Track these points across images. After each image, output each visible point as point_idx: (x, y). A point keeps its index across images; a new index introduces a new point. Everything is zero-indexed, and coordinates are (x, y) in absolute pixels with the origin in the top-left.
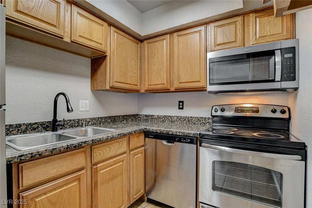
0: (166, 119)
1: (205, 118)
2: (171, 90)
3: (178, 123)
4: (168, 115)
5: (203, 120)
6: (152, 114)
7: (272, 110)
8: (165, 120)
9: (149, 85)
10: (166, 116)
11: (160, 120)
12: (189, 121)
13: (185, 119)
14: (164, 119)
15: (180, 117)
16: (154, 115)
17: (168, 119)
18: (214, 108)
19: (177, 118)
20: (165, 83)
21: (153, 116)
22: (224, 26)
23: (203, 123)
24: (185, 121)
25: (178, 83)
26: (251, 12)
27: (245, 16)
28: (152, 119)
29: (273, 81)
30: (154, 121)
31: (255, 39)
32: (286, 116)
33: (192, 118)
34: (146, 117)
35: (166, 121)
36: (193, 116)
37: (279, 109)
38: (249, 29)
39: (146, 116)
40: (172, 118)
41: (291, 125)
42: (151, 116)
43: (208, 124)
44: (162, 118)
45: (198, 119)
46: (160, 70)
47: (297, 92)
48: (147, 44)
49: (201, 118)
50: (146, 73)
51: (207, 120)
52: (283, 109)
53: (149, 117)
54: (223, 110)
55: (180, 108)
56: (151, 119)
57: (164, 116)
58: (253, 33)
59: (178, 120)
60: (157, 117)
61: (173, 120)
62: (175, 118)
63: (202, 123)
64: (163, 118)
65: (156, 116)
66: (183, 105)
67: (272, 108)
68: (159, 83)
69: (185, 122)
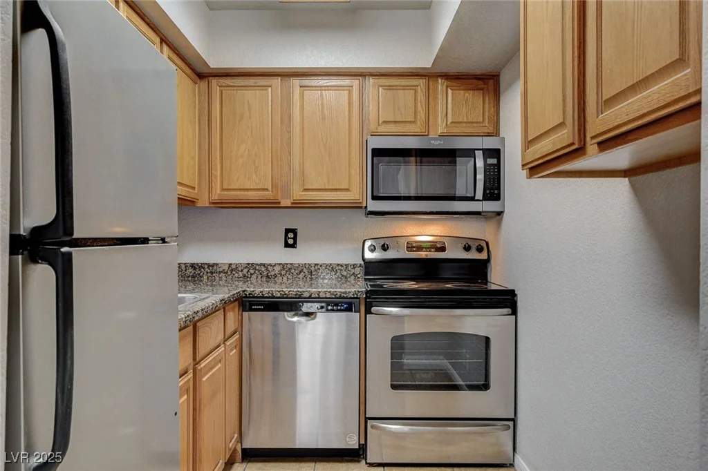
0: (252, 271)
1: (347, 265)
2: (282, 205)
3: (285, 278)
4: (259, 263)
5: (341, 270)
6: (211, 262)
7: (465, 246)
8: (251, 274)
9: (223, 190)
10: (252, 264)
11: (236, 275)
12: (311, 272)
13: (302, 270)
14: (248, 271)
15: (289, 266)
16: (218, 262)
17: (259, 271)
18: (368, 244)
19: (283, 267)
20: (270, 188)
21: (217, 265)
22: (396, 89)
23: (343, 276)
24: (302, 273)
25: (302, 189)
26: (440, 76)
27: (430, 79)
28: (212, 273)
29: (472, 199)
30: (217, 278)
31: (444, 125)
32: (483, 256)
33: (319, 267)
34: (195, 269)
35: (254, 277)
36: (320, 262)
37: (474, 246)
38: (436, 105)
39: (193, 266)
40: (269, 268)
41: (491, 270)
42: (209, 266)
43: (353, 277)
44: (242, 271)
45: (332, 268)
46: (256, 156)
47: (501, 219)
48: (220, 86)
49: (338, 265)
50: (216, 158)
51: (350, 269)
52: (480, 245)
53: (204, 268)
54: (385, 248)
55: (287, 245)
56: (209, 274)
57: (248, 264)
58: (442, 113)
59: (283, 272)
60: (227, 269)
61: (272, 273)
62: (277, 269)
63: (340, 276)
64: (245, 271)
65: (224, 264)
66: (295, 239)
67: (465, 243)
68: (252, 187)
69: (301, 276)
